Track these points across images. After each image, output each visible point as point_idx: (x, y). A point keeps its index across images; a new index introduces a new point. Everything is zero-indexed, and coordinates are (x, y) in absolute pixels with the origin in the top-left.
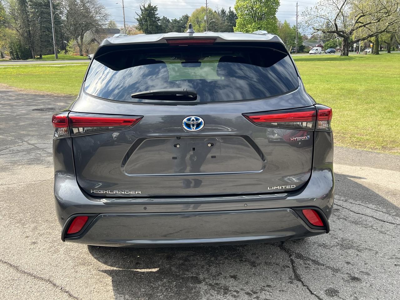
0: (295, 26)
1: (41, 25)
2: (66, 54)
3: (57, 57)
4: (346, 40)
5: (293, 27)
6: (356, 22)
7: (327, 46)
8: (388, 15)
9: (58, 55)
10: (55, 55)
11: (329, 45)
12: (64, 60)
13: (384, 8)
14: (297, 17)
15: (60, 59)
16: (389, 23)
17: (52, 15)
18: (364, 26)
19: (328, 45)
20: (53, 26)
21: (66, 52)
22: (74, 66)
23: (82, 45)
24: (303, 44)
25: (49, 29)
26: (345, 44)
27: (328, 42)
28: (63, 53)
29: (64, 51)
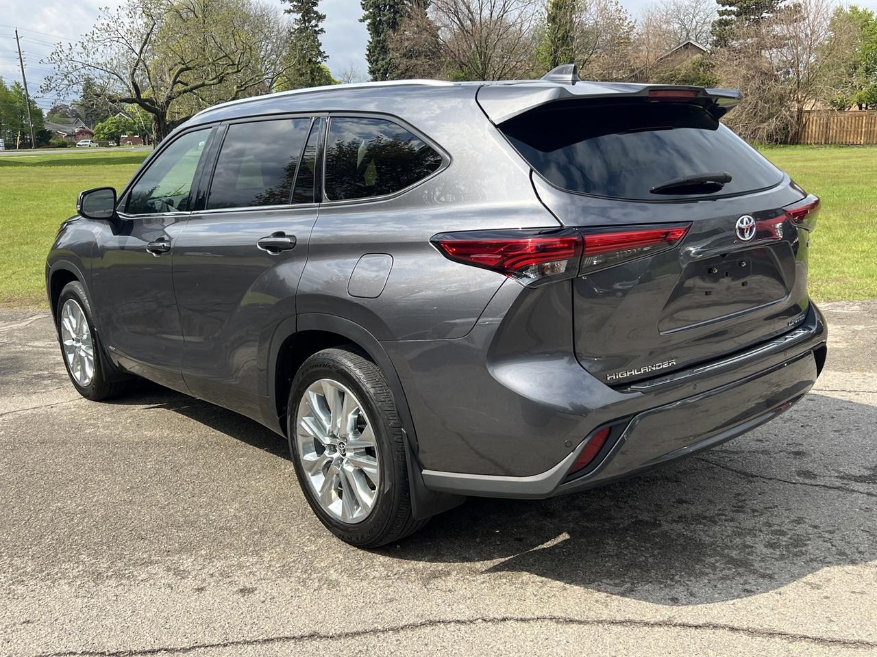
0: (18, 85)
4: (160, 118)
5: (13, 87)
6: (175, 83)
7: (102, 132)
8: (236, 70)
11: (106, 131)
13: (224, 57)
14: (21, 61)
16: (238, 87)
18: (191, 90)
19: (102, 129)
24: (47, 128)
26: (159, 128)
27: (104, 124)
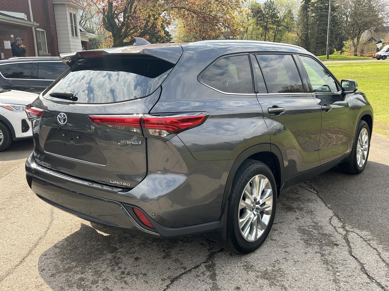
1: (319, 27)
2: (341, 54)
3: (328, 58)
9: (329, 55)
10: (326, 56)
12: (334, 60)
15: (330, 59)
17: (330, 17)
20: (329, 28)
21: (342, 52)
22: (336, 66)
23: (358, 45)
25: (325, 31)
28: (338, 53)
29: (340, 51)
